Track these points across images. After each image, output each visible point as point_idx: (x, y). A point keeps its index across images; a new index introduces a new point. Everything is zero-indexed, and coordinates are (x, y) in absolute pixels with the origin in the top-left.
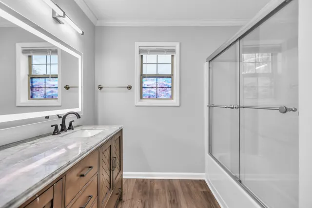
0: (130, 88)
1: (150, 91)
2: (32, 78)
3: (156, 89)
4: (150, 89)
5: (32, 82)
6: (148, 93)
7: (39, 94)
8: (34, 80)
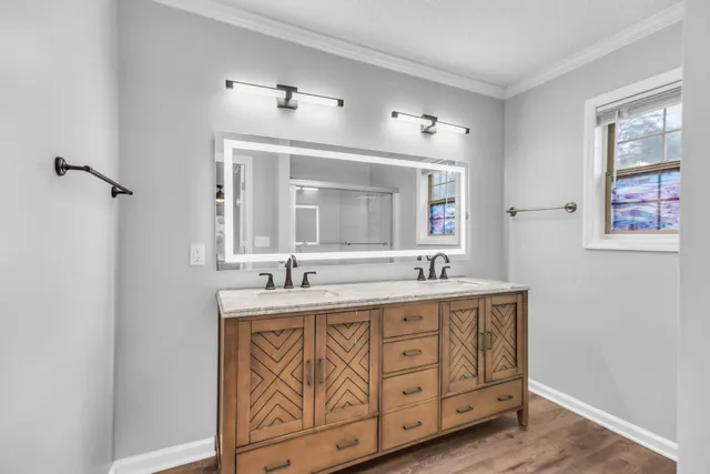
0: (573, 208)
1: (633, 213)
2: (432, 206)
3: (656, 204)
4: (635, 207)
5: (432, 212)
6: (629, 218)
7: (438, 228)
8: (435, 207)
